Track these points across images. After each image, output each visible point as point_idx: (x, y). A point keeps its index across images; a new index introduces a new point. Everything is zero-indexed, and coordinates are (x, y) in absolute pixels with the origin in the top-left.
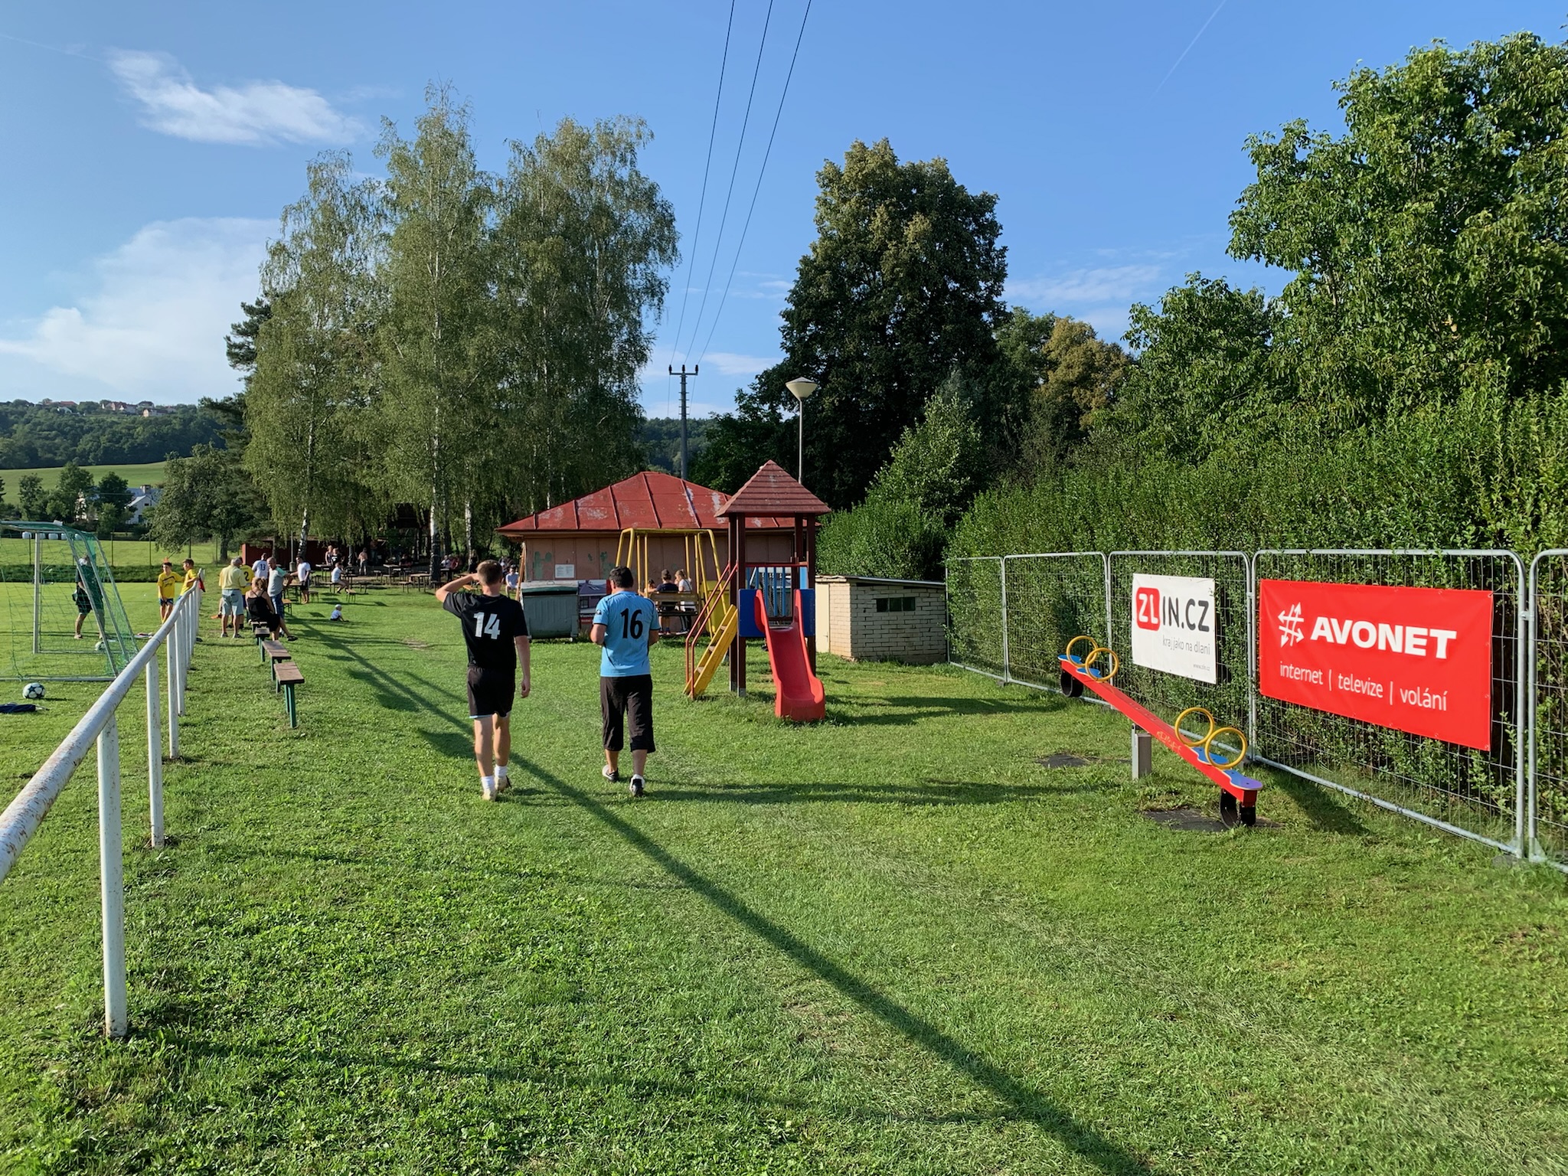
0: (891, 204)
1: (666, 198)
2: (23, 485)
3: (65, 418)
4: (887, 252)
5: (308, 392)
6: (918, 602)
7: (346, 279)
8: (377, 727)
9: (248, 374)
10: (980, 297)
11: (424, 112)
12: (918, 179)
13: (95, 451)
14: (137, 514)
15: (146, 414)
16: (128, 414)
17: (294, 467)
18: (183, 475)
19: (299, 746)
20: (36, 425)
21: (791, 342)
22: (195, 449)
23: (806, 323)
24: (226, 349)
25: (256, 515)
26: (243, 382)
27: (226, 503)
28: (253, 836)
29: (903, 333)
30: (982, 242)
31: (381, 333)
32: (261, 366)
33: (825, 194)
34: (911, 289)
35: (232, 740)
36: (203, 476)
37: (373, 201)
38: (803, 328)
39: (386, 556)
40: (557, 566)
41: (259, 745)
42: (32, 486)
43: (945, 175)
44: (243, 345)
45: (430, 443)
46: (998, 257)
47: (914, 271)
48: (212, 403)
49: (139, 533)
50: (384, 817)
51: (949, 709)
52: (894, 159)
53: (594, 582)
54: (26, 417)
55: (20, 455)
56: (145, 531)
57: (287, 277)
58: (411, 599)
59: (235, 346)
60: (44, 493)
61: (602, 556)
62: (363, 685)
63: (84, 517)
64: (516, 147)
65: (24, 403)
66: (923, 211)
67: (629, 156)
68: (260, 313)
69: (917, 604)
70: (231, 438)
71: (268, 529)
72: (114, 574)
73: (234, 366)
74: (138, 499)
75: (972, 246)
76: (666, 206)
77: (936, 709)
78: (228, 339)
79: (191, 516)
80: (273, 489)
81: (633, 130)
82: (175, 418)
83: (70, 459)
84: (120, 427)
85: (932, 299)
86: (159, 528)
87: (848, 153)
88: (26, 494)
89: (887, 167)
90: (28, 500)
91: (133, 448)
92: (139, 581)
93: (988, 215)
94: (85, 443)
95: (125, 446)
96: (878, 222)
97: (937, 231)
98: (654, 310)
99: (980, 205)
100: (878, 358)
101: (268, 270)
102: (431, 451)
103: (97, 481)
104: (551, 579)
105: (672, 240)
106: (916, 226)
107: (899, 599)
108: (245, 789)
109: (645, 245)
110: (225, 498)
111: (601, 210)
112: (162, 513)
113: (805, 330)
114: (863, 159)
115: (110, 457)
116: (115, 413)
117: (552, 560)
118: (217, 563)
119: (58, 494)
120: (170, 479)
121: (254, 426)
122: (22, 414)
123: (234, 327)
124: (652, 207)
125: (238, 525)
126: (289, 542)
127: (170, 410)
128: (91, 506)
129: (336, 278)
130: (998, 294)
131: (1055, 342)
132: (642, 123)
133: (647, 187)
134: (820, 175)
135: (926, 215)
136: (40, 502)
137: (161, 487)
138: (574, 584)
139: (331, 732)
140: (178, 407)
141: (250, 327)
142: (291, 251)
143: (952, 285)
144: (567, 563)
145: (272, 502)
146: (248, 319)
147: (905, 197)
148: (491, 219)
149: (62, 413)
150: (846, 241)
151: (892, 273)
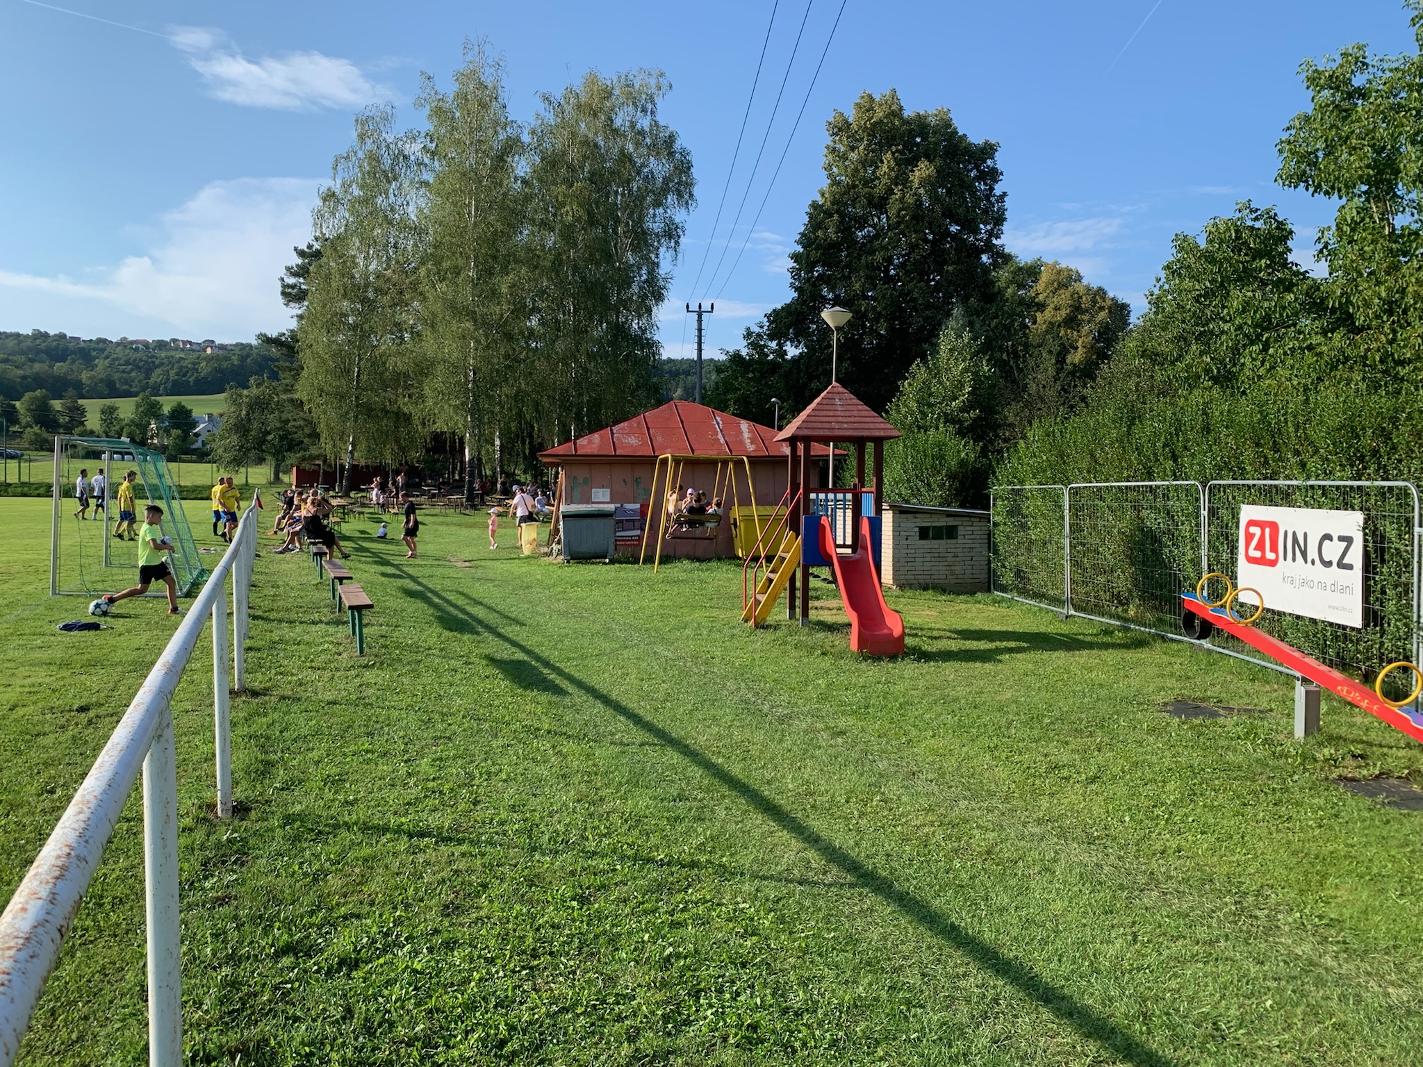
0: (897, 151)
1: (684, 145)
2: (103, 412)
3: (138, 355)
4: (893, 197)
5: (354, 327)
6: (961, 531)
7: (390, 223)
8: (445, 654)
9: (300, 312)
10: (981, 240)
11: (462, 67)
12: (923, 128)
13: (165, 383)
14: (200, 439)
15: (209, 351)
16: (194, 351)
17: (342, 397)
18: (240, 404)
19: (369, 676)
20: (114, 360)
21: (800, 282)
22: (252, 380)
23: (814, 264)
24: (280, 289)
25: (306, 440)
26: (295, 319)
27: (279, 429)
28: (333, 800)
29: (907, 273)
30: (983, 187)
31: (423, 272)
32: (311, 303)
33: (835, 142)
34: (915, 232)
35: (299, 668)
36: (259, 405)
37: (414, 149)
38: (810, 267)
39: (423, 479)
40: (593, 490)
41: (327, 674)
42: (111, 413)
43: (948, 124)
44: (296, 285)
45: (466, 376)
46: (998, 202)
47: (918, 215)
48: (268, 338)
49: (203, 456)
50: (476, 773)
51: (1025, 645)
52: (901, 109)
53: (629, 506)
54: (106, 353)
55: (101, 387)
56: (208, 454)
57: (336, 221)
58: (448, 520)
59: (289, 286)
60: (121, 420)
61: (637, 481)
62: (421, 605)
63: (155, 441)
64: (547, 99)
65: (104, 341)
66: (928, 157)
67: (649, 106)
68: (310, 255)
69: (959, 533)
70: (284, 369)
71: (316, 453)
72: (180, 492)
73: (287, 305)
74: (202, 426)
75: (973, 193)
76: (685, 153)
77: (1012, 644)
78: (282, 279)
79: (248, 441)
80: (322, 416)
81: (653, 82)
82: (234, 354)
83: (143, 390)
84: (187, 362)
85: (933, 242)
86: (220, 451)
87: (857, 104)
88: (105, 421)
89: (895, 116)
90: (107, 426)
91: (197, 381)
92: (202, 499)
93: (989, 162)
94: (156, 377)
95: (191, 379)
96: (885, 168)
97: (942, 176)
98: (671, 252)
99: (983, 153)
100: (883, 297)
101: (319, 215)
102: (467, 382)
103: (166, 410)
104: (587, 503)
105: (689, 184)
106: (923, 170)
107: (940, 528)
108: (317, 733)
109: (665, 190)
110: (278, 425)
111: (625, 157)
112: (222, 438)
113: (812, 272)
114: (871, 109)
115: (178, 389)
116: (182, 350)
117: (589, 484)
118: (271, 483)
119: (132, 421)
120: (230, 407)
121: (306, 357)
122: (103, 350)
123: (288, 269)
124: (671, 154)
125: (290, 449)
126: (336, 465)
127: (229, 348)
128: (161, 432)
129: (380, 221)
130: (998, 237)
131: (1043, 285)
132: (662, 75)
133: (667, 135)
134: (830, 124)
135: (931, 162)
136: (117, 428)
137: (221, 415)
138: (611, 507)
139: (400, 660)
140: (237, 345)
141: (302, 269)
142: (340, 197)
143: (954, 229)
144: (603, 487)
145: (322, 428)
146: (300, 261)
147: (909, 145)
148: (522, 166)
149: (137, 349)
150: (854, 186)
151: (898, 216)
